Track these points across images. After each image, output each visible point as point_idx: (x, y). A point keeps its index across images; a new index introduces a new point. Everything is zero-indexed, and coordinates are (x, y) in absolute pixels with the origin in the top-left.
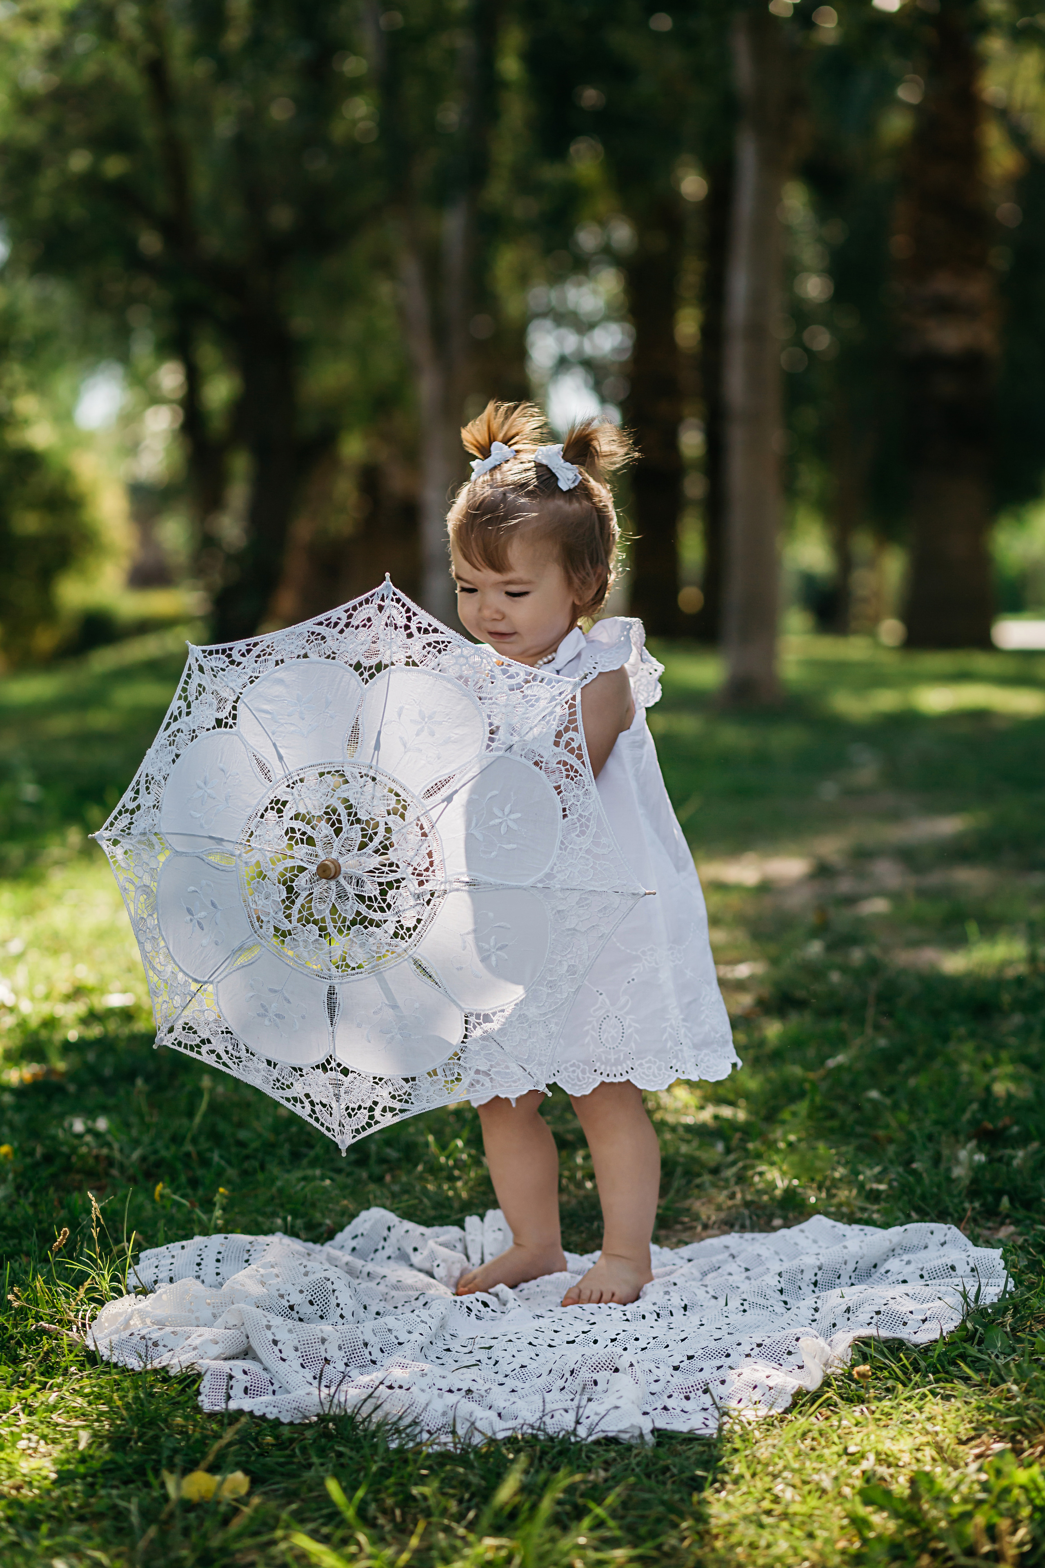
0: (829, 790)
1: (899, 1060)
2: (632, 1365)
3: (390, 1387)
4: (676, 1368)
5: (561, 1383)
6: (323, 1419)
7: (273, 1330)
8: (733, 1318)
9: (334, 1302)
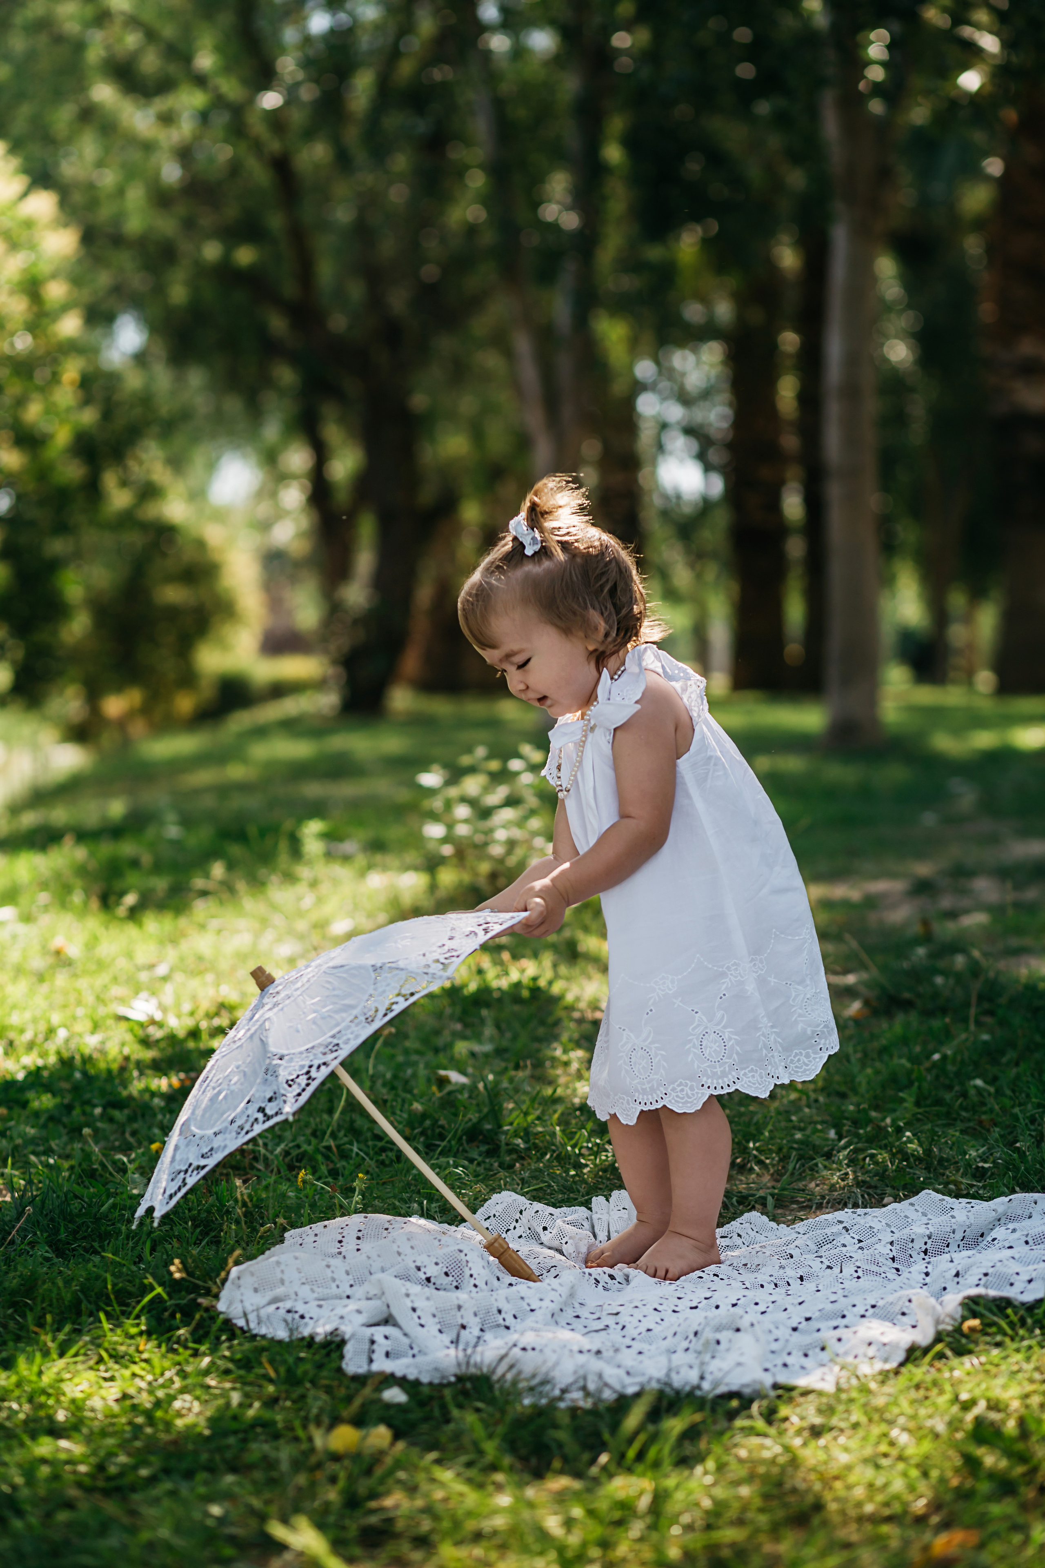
0: (929, 819)
1: (1003, 1053)
2: (752, 1325)
3: (524, 1349)
4: (795, 1329)
5: (685, 1344)
6: (460, 1379)
7: (412, 1297)
8: (847, 1284)
9: (467, 1273)
